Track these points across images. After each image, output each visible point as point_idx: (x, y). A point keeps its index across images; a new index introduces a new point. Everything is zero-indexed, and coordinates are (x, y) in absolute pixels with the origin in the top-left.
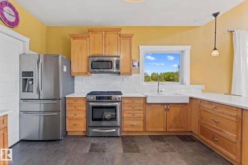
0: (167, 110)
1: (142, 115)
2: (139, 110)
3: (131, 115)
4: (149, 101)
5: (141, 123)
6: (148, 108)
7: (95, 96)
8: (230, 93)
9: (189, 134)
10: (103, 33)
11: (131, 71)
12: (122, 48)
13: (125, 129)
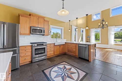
0: (60, 47)
1: (53, 50)
2: (52, 48)
3: (50, 50)
4: (56, 44)
5: (53, 52)
6: (55, 47)
7: (36, 44)
8: (71, 41)
9: (65, 53)
10: (38, 17)
11: (48, 34)
12: (45, 25)
13: (48, 56)
